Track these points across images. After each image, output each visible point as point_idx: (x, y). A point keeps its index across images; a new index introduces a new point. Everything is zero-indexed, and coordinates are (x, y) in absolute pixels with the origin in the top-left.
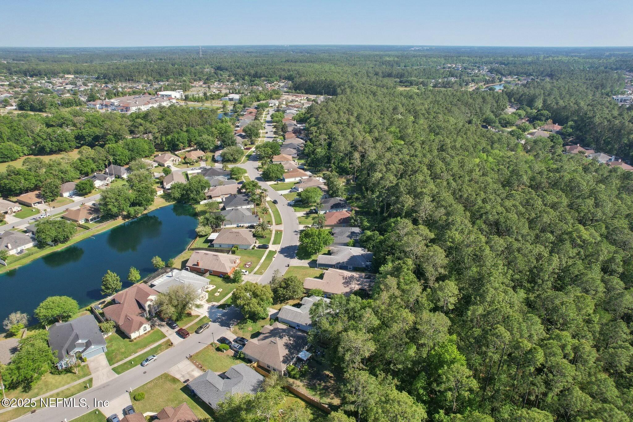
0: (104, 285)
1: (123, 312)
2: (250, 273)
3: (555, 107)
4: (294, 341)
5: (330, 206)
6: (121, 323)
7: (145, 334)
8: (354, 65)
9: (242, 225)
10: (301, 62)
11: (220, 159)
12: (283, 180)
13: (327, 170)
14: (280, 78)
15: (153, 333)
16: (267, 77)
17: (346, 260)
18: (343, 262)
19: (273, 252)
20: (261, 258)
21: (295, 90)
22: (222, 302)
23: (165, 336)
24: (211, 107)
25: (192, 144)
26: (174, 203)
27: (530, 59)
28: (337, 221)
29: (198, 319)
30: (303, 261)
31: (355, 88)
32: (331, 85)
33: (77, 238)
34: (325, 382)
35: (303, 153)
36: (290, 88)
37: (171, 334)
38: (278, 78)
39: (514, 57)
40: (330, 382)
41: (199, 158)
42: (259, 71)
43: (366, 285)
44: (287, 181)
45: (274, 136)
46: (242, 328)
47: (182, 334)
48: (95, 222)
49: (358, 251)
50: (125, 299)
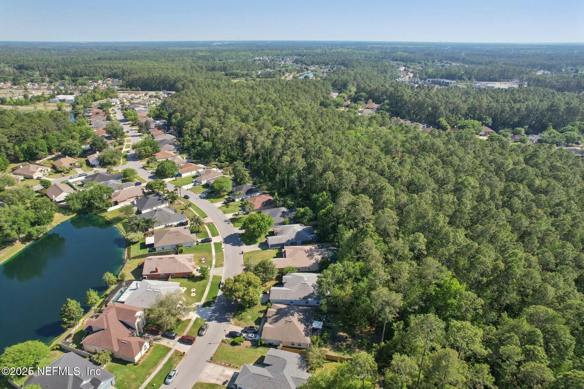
0: (66, 316)
1: (113, 338)
2: (211, 267)
3: (369, 89)
4: (303, 315)
6: (116, 349)
7: (147, 352)
8: (173, 61)
9: (170, 224)
10: (115, 59)
11: (97, 163)
12: (179, 175)
13: (215, 161)
14: (104, 76)
15: (154, 349)
16: (89, 76)
17: (293, 236)
18: (292, 239)
19: (219, 243)
21: (131, 88)
22: (203, 300)
23: (169, 349)
24: (45, 110)
25: (54, 150)
26: (74, 215)
27: (319, 51)
29: (191, 323)
30: (252, 246)
31: (196, 82)
32: (166, 81)
34: (345, 342)
35: (182, 148)
36: (121, 86)
37: (175, 345)
38: (101, 76)
39: (306, 49)
40: (349, 341)
41: (71, 164)
42: (79, 70)
43: (325, 254)
44: (184, 175)
45: (139, 134)
46: (241, 319)
47: (187, 341)
49: (298, 228)
50: (108, 323)
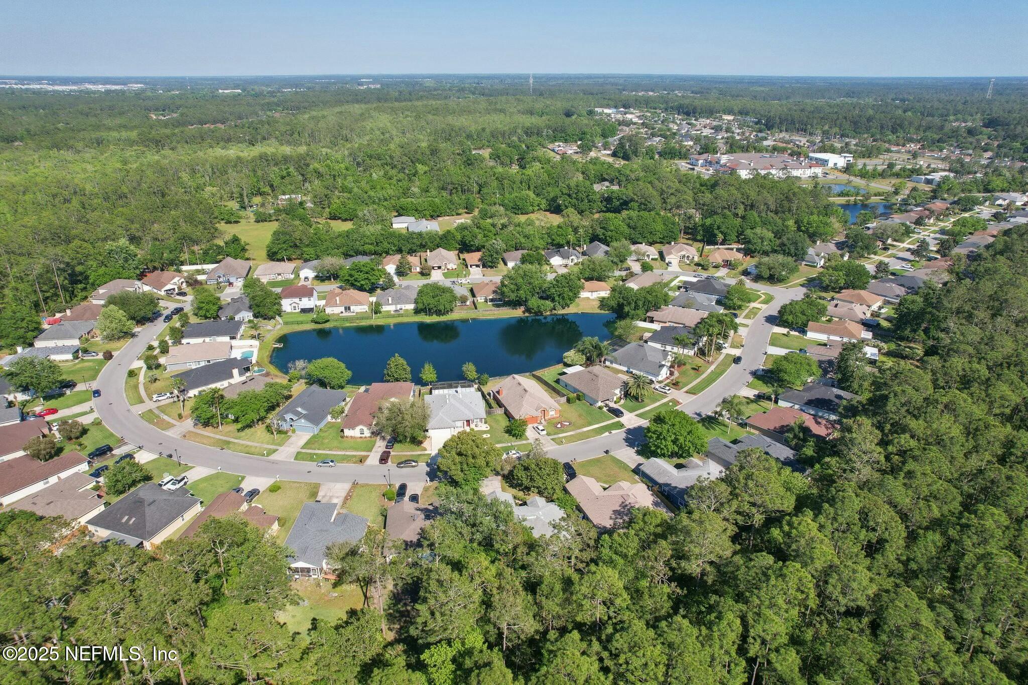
2: (548, 434)
5: (806, 399)
7: (361, 437)
9: (634, 372)
12: (805, 332)
15: (367, 441)
17: (683, 485)
18: (676, 487)
19: (620, 425)
20: (590, 424)
23: (369, 450)
28: (777, 426)
29: (419, 453)
30: (638, 457)
33: (456, 315)
37: (376, 451)
48: (493, 305)
